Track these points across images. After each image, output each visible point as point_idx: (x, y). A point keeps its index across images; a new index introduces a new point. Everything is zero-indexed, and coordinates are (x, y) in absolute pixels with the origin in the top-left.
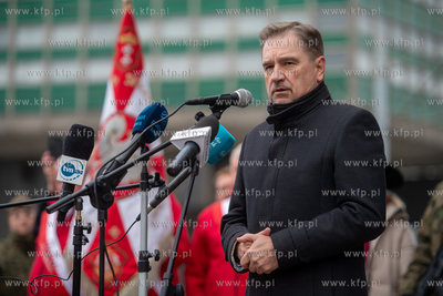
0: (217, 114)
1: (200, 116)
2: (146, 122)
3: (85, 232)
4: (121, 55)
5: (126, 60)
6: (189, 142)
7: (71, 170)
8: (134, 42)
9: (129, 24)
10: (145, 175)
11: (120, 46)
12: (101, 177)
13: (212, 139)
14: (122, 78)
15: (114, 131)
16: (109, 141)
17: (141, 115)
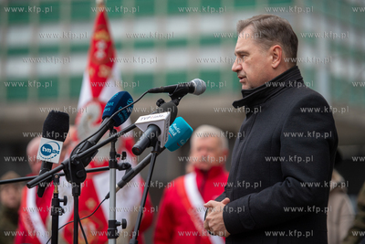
0: (176, 101)
1: (160, 102)
2: (114, 108)
3: (61, 204)
4: (96, 50)
5: (100, 55)
6: (151, 125)
7: (49, 150)
8: (107, 38)
9: (103, 23)
10: (113, 154)
11: (95, 42)
12: (75, 156)
13: (171, 122)
14: (97, 70)
15: (90, 116)
16: (85, 125)
17: (110, 102)
